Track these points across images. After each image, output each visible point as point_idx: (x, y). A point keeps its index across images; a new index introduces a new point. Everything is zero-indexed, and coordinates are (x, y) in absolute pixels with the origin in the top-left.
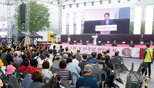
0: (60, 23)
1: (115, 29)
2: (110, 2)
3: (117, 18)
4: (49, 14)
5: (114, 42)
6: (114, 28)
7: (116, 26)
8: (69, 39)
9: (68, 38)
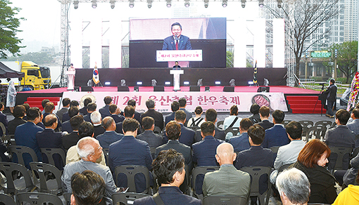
0: (66, 41)
1: (200, 59)
2: (187, 4)
3: (205, 38)
4: (17, 20)
5: (198, 83)
6: (196, 55)
7: (200, 52)
8: (96, 78)
9: (94, 76)
